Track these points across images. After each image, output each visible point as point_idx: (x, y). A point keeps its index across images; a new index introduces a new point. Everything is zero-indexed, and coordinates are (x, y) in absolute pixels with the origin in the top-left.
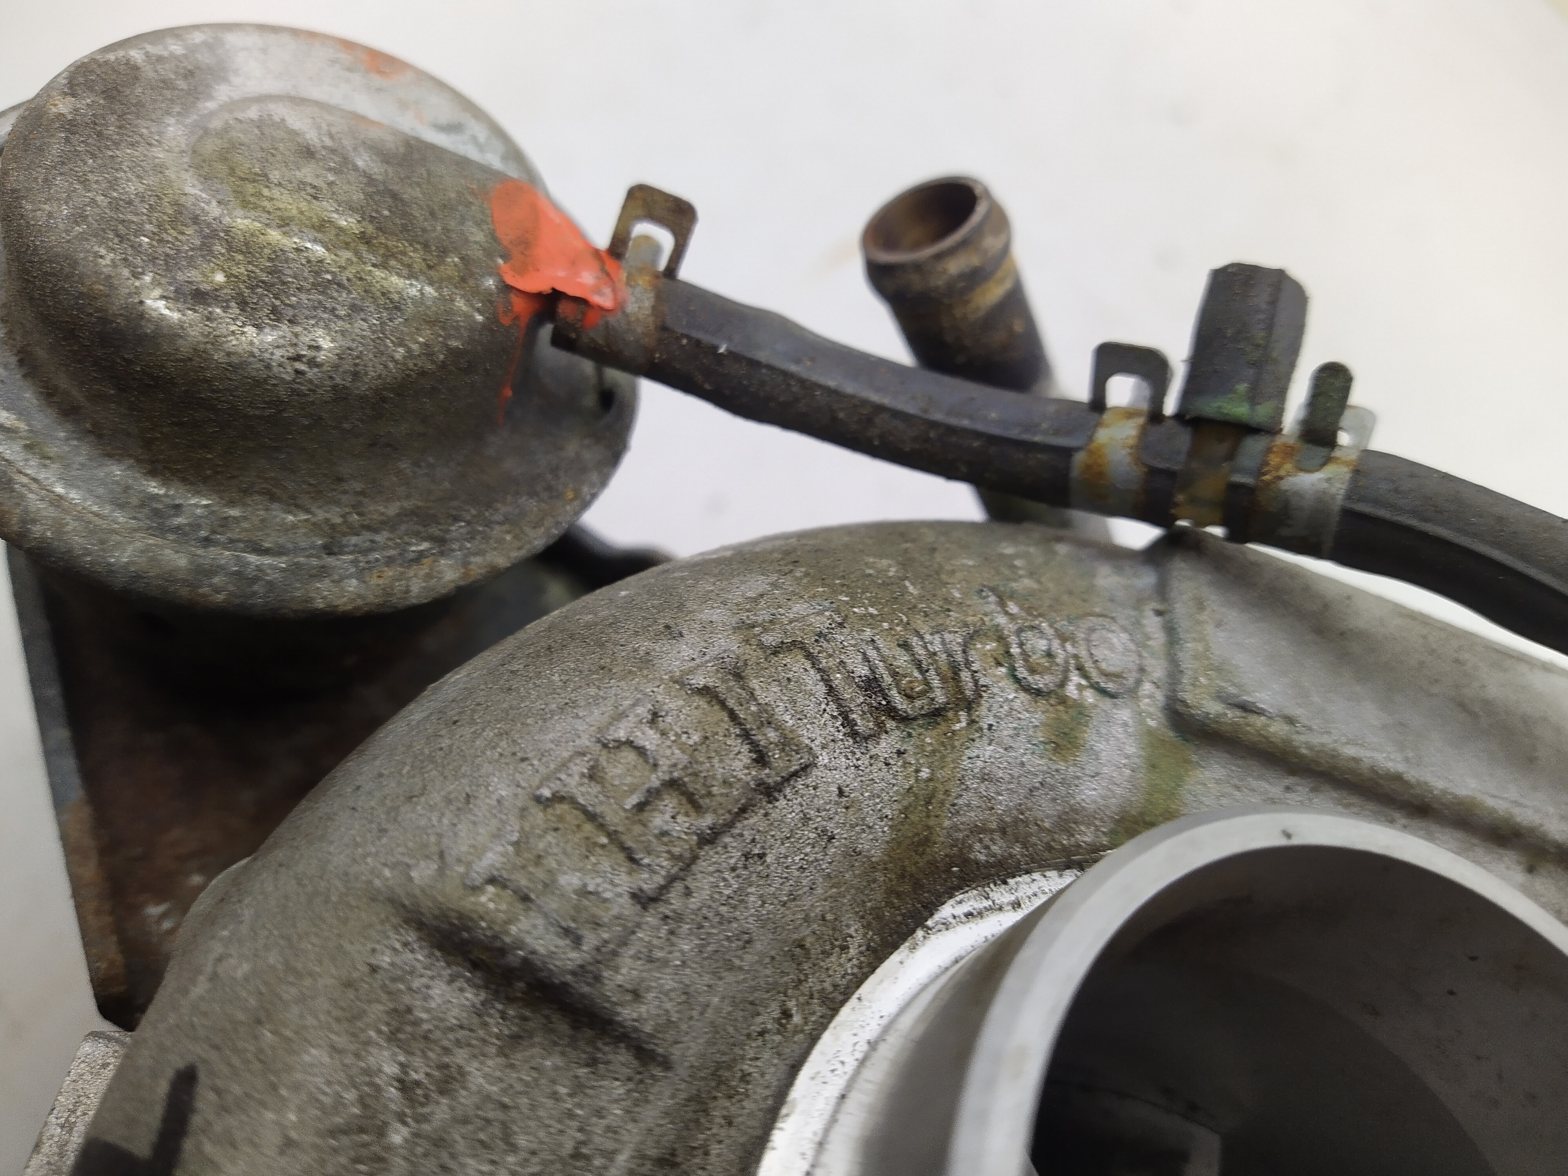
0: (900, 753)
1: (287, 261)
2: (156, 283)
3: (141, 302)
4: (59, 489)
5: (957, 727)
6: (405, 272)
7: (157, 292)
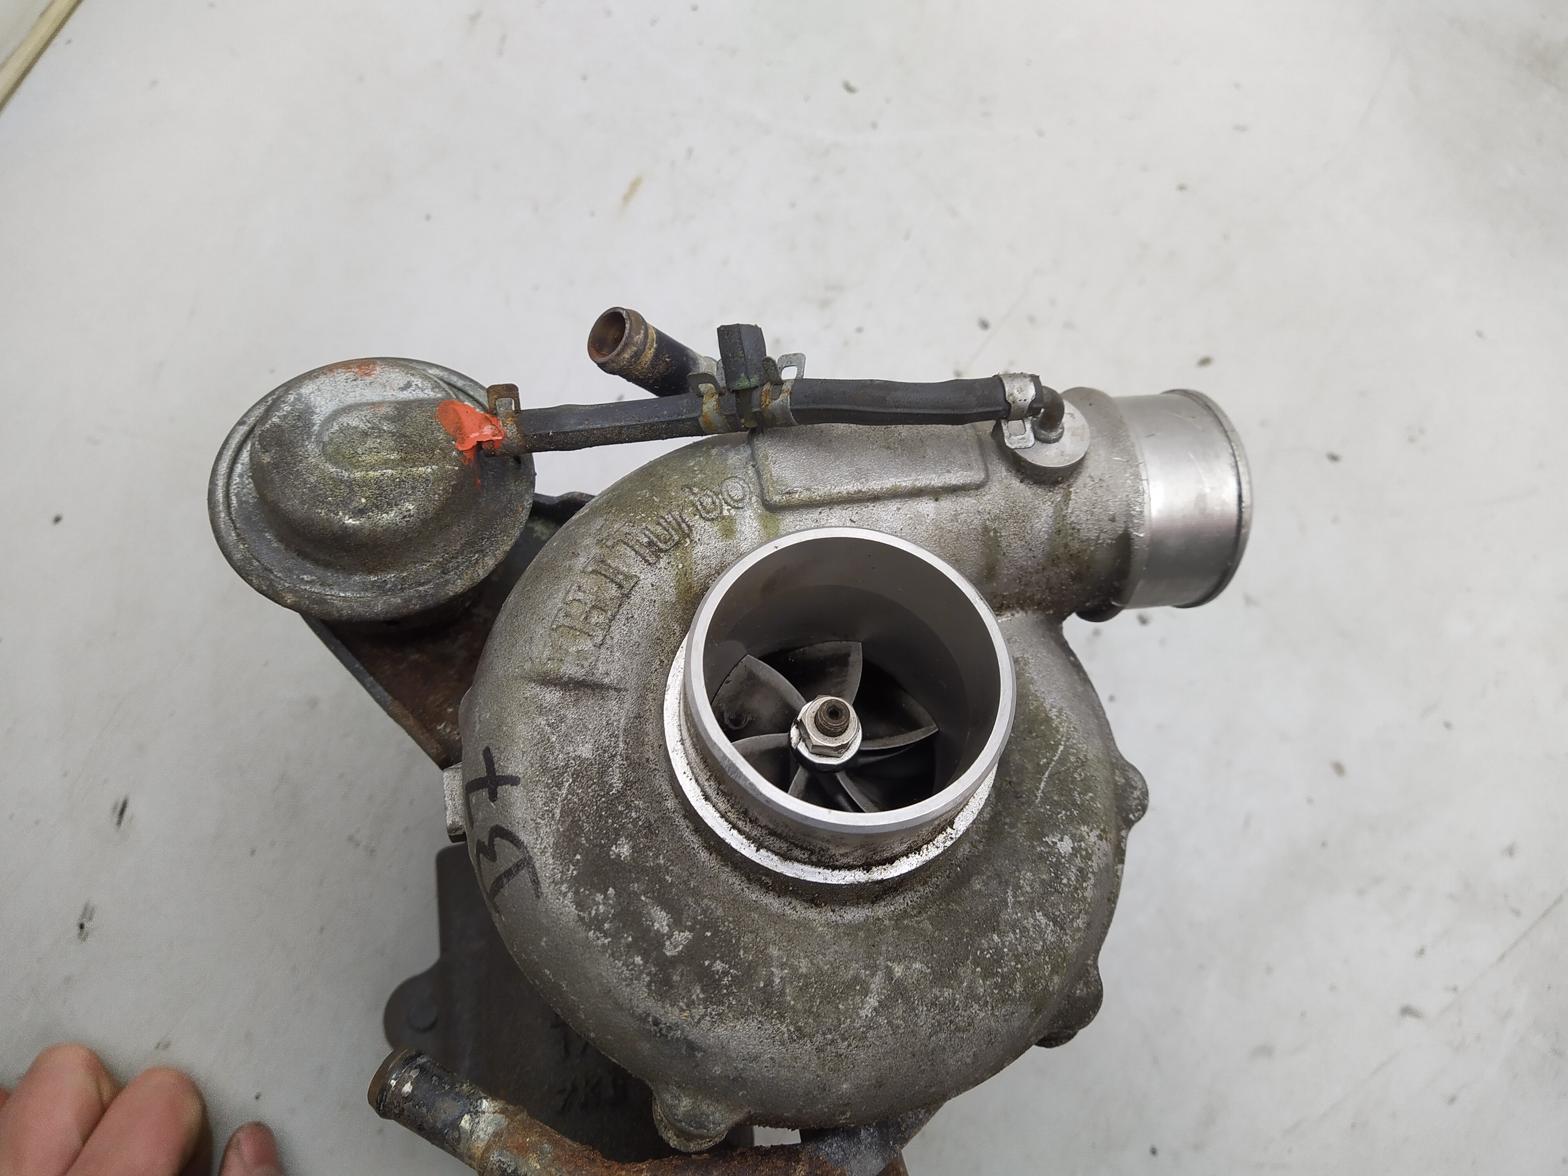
0: (669, 563)
1: (381, 481)
2: (344, 514)
3: (344, 523)
4: (342, 595)
5: (687, 545)
6: (423, 464)
7: (347, 517)
